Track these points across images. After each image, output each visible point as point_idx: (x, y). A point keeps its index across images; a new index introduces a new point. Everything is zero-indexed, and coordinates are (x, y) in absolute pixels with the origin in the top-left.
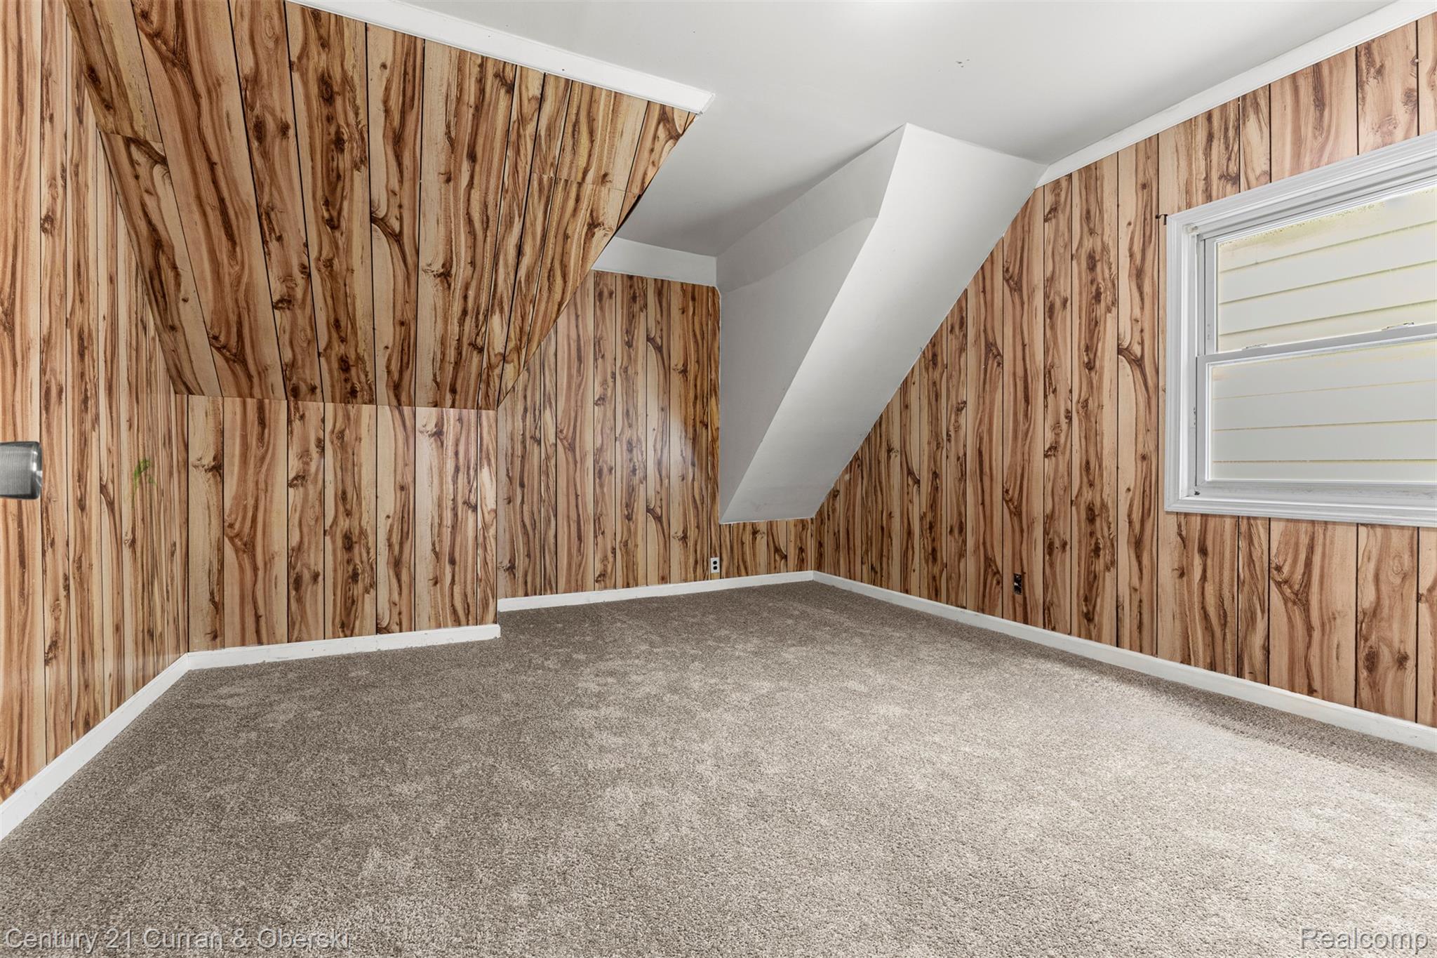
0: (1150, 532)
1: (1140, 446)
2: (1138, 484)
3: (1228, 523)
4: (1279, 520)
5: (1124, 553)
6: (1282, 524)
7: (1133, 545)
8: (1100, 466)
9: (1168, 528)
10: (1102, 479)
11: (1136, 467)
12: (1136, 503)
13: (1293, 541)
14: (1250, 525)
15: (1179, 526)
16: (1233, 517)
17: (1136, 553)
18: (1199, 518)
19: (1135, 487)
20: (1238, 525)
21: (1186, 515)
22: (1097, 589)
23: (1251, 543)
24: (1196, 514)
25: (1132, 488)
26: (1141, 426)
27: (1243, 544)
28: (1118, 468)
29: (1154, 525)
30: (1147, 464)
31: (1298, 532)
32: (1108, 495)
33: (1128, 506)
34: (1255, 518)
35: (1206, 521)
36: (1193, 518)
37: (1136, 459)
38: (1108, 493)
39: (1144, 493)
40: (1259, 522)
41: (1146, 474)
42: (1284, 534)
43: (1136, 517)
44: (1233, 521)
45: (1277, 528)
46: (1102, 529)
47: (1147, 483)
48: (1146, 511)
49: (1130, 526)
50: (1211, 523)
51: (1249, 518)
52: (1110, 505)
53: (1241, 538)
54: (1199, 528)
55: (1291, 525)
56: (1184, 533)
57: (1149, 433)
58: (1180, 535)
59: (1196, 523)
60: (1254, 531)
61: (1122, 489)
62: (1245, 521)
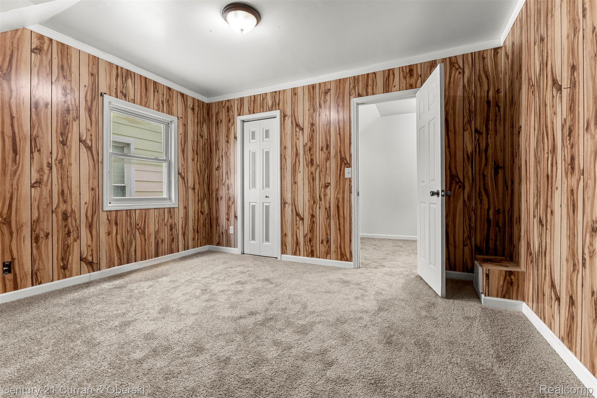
0: (96, 220)
1: (91, 184)
2: (90, 200)
3: (124, 212)
4: (138, 209)
5: (84, 232)
6: (139, 211)
7: (88, 227)
8: (70, 193)
9: (103, 217)
10: (72, 199)
11: (89, 193)
12: (89, 209)
13: (141, 216)
14: (130, 212)
15: (108, 216)
16: (125, 210)
17: (90, 230)
18: (115, 212)
19: (89, 202)
20: (127, 213)
21: (110, 211)
22: (69, 252)
23: (131, 218)
24: (114, 211)
25: (87, 202)
26: (91, 176)
27: (128, 219)
28: (80, 194)
29: (97, 217)
30: (94, 192)
31: (142, 212)
32: (75, 206)
33: (85, 210)
34: (132, 210)
35: (117, 213)
36: (113, 212)
37: (89, 190)
38: (75, 205)
39: (93, 204)
40: (133, 211)
41: (94, 196)
42: (139, 214)
43: (89, 215)
44: (126, 211)
45: (137, 212)
46: (72, 223)
47: (94, 200)
48: (94, 212)
49: (86, 219)
50: (119, 213)
51: (130, 210)
52: (76, 210)
53: (128, 217)
54: (115, 216)
55: (141, 211)
56: (109, 218)
57: (95, 179)
58: (108, 219)
59: (114, 214)
60: (131, 214)
61: (83, 203)
62: (129, 211)
